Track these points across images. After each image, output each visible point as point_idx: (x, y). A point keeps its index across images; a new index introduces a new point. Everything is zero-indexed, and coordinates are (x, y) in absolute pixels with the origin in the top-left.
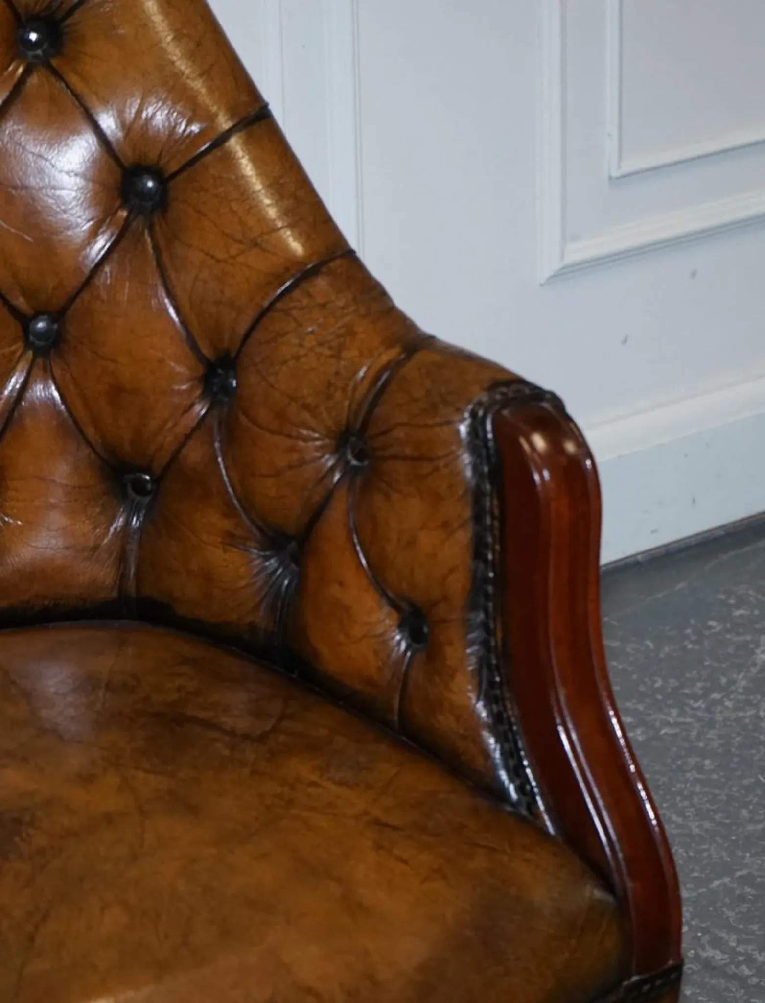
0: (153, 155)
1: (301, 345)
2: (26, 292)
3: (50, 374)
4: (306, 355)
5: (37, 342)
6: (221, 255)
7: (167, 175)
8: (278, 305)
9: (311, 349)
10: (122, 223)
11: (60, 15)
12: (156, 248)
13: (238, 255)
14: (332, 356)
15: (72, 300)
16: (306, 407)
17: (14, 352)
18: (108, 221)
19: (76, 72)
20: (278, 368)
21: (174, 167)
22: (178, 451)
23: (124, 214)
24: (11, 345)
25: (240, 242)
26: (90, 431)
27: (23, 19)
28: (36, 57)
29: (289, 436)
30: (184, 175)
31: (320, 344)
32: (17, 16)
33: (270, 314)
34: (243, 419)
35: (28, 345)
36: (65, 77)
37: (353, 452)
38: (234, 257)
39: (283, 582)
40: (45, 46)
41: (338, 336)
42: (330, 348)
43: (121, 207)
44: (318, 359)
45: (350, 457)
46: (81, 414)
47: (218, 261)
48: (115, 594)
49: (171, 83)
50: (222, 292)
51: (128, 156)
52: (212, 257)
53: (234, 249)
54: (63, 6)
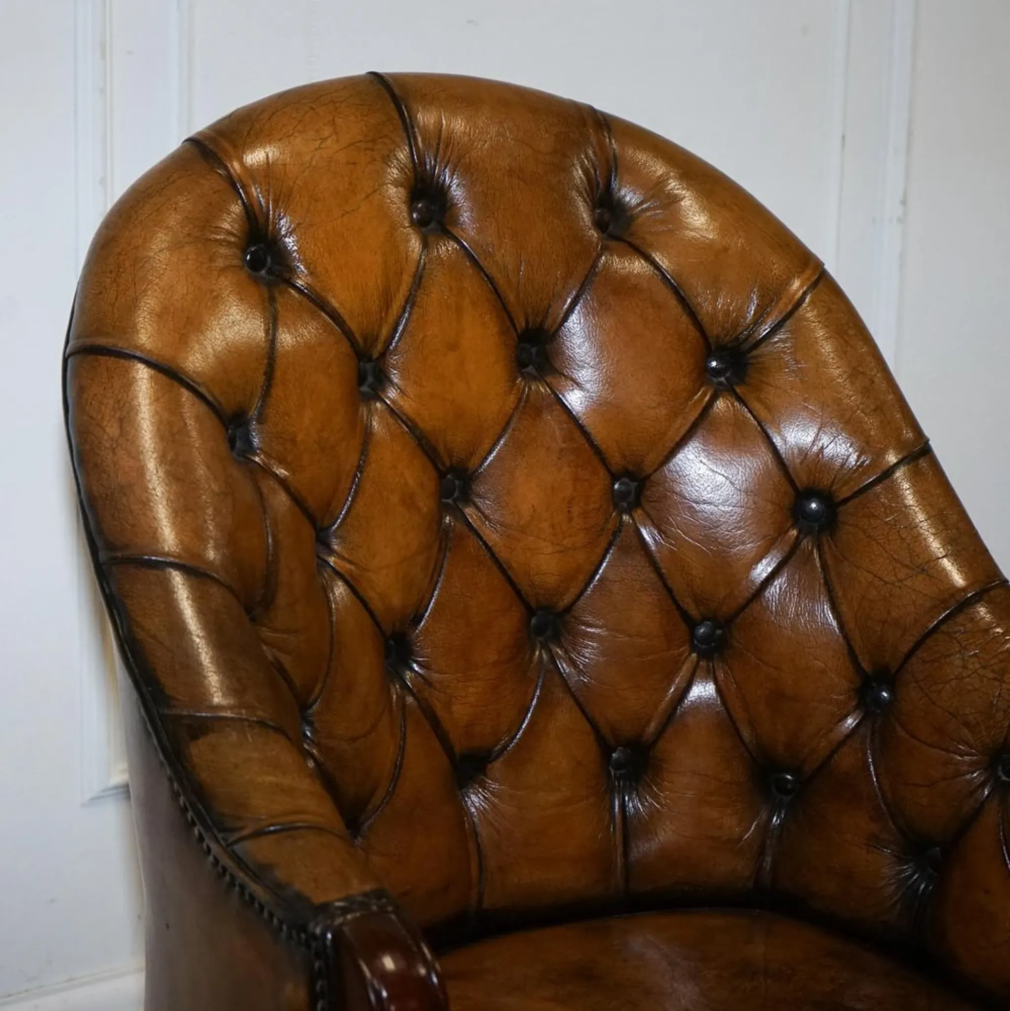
0: (826, 481)
1: (965, 667)
2: (698, 600)
3: (712, 675)
4: (969, 676)
5: (700, 646)
6: (890, 578)
7: (838, 500)
8: (944, 628)
9: (976, 671)
10: (792, 540)
11: (746, 346)
12: (824, 566)
13: (906, 579)
14: (995, 679)
15: (742, 608)
16: (966, 724)
17: (680, 655)
18: (779, 539)
19: (759, 400)
20: (940, 686)
21: (845, 492)
22: (830, 757)
23: (794, 533)
24: (679, 648)
25: (907, 567)
26: (746, 733)
27: (713, 348)
28: (720, 384)
29: (947, 750)
30: (856, 500)
31: (984, 667)
32: (708, 345)
33: (935, 636)
34: (901, 733)
35: (694, 648)
36: (749, 404)
37: (1003, 769)
38: (900, 581)
39: (920, 886)
40: (728, 375)
41: (1001, 661)
42: (993, 671)
43: (793, 526)
44: (982, 681)
45: (1000, 773)
46: (739, 714)
47: (886, 583)
48: (751, 884)
49: (848, 416)
50: (889, 612)
51: (802, 480)
52: (881, 579)
53: (902, 573)
54: (750, 339)
